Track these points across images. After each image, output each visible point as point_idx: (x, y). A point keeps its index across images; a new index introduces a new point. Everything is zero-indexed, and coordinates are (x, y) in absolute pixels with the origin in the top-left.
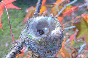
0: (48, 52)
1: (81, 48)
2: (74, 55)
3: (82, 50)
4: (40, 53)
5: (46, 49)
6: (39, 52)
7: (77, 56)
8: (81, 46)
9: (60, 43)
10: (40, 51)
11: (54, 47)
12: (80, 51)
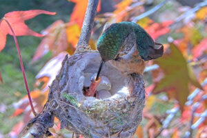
0: (113, 133)
1: (170, 117)
2: (151, 131)
3: (171, 121)
4: (93, 135)
5: (108, 126)
6: (91, 132)
7: (159, 134)
8: (168, 111)
9: (138, 113)
10: (93, 130)
11: (126, 122)
12: (166, 122)
